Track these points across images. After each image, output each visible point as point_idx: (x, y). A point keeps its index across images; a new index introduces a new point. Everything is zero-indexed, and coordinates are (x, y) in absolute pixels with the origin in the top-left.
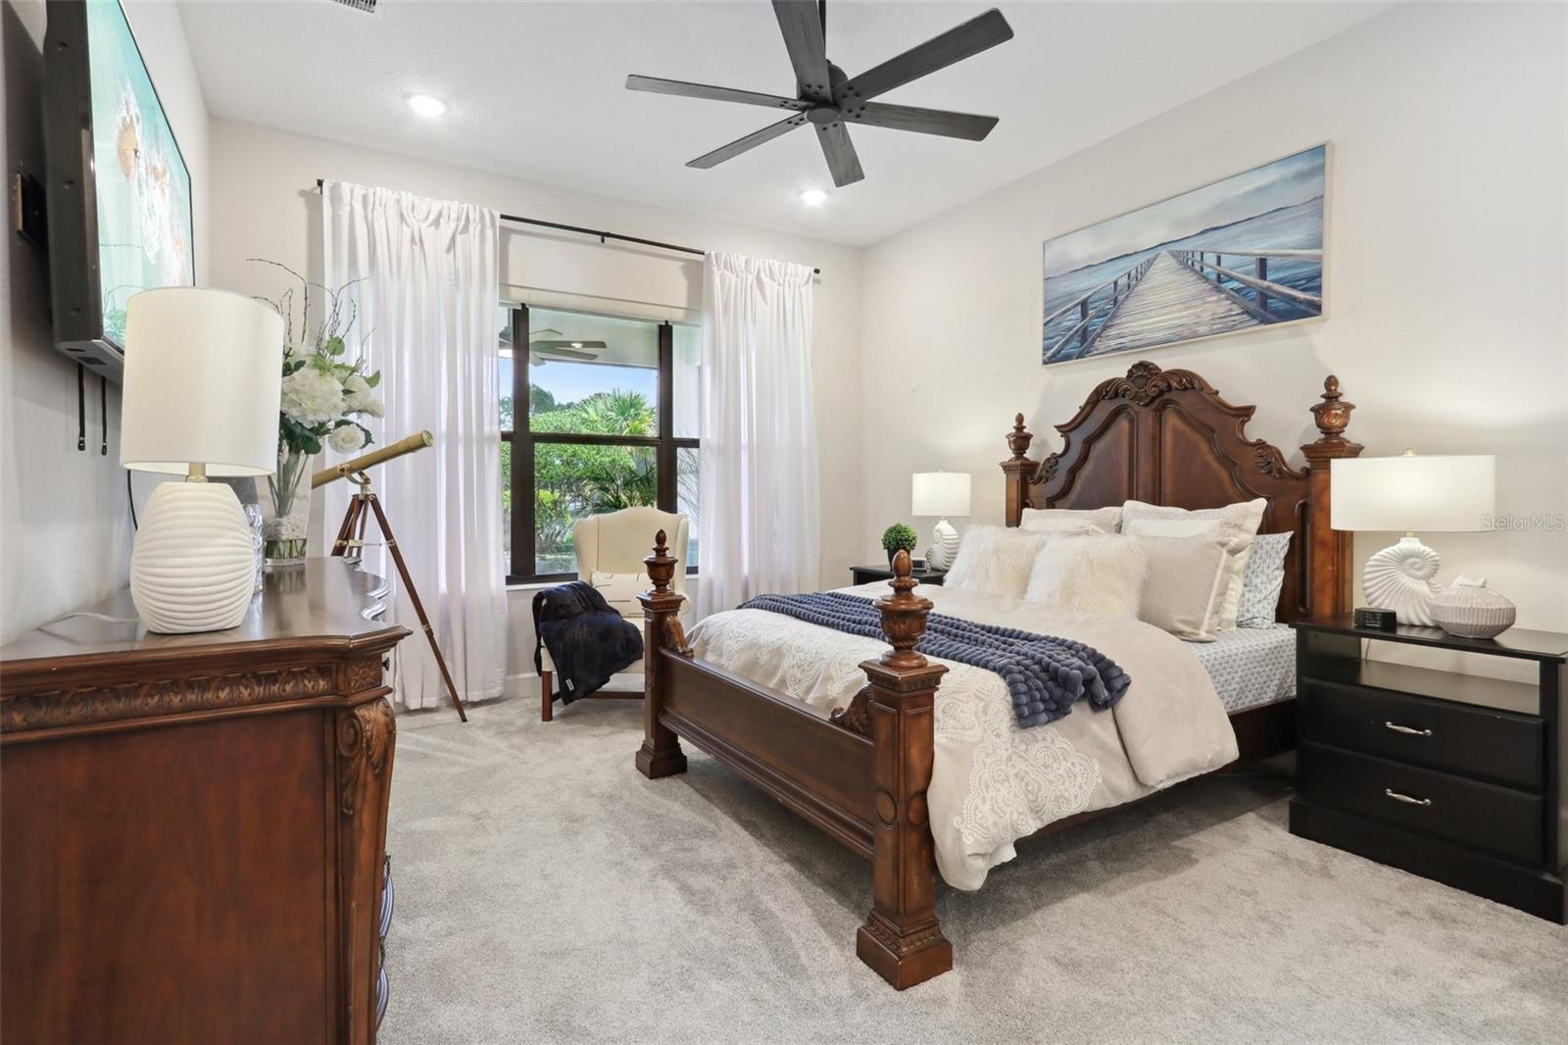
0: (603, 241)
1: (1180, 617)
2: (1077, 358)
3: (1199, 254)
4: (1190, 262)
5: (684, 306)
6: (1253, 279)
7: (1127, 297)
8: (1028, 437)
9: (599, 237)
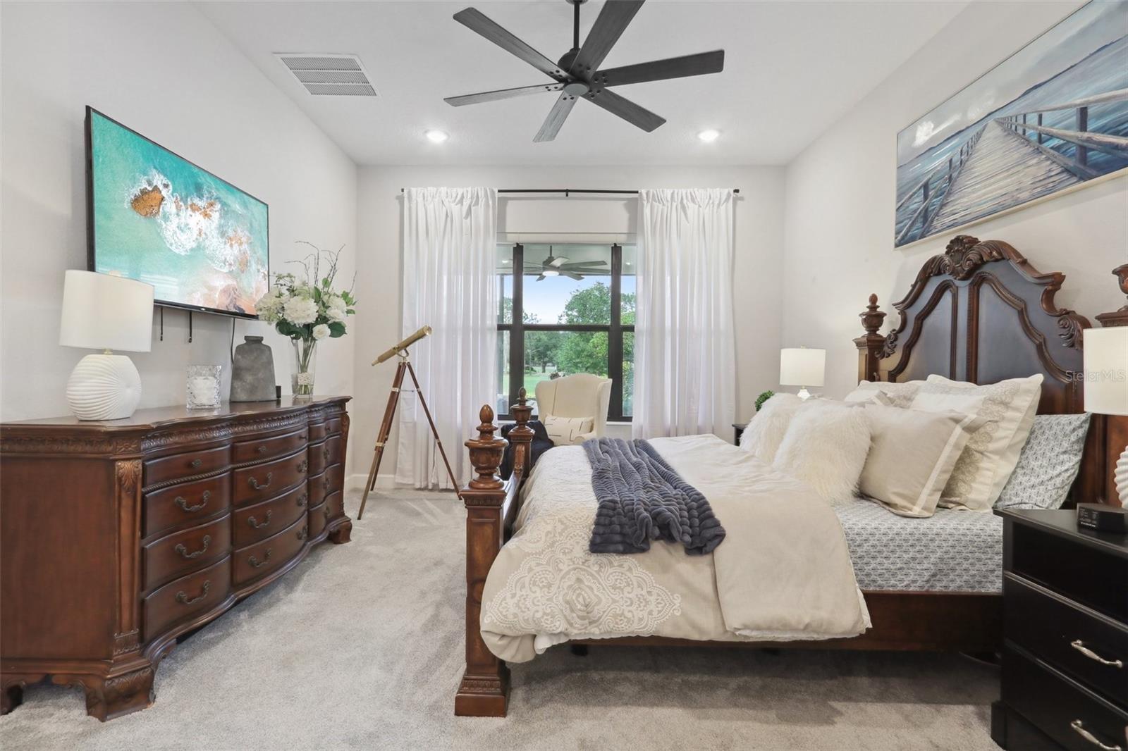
0: (567, 195)
1: (896, 490)
2: (920, 239)
3: (1022, 116)
4: (1013, 127)
5: (626, 232)
6: (1074, 133)
7: (960, 173)
8: (881, 316)
9: (565, 193)
